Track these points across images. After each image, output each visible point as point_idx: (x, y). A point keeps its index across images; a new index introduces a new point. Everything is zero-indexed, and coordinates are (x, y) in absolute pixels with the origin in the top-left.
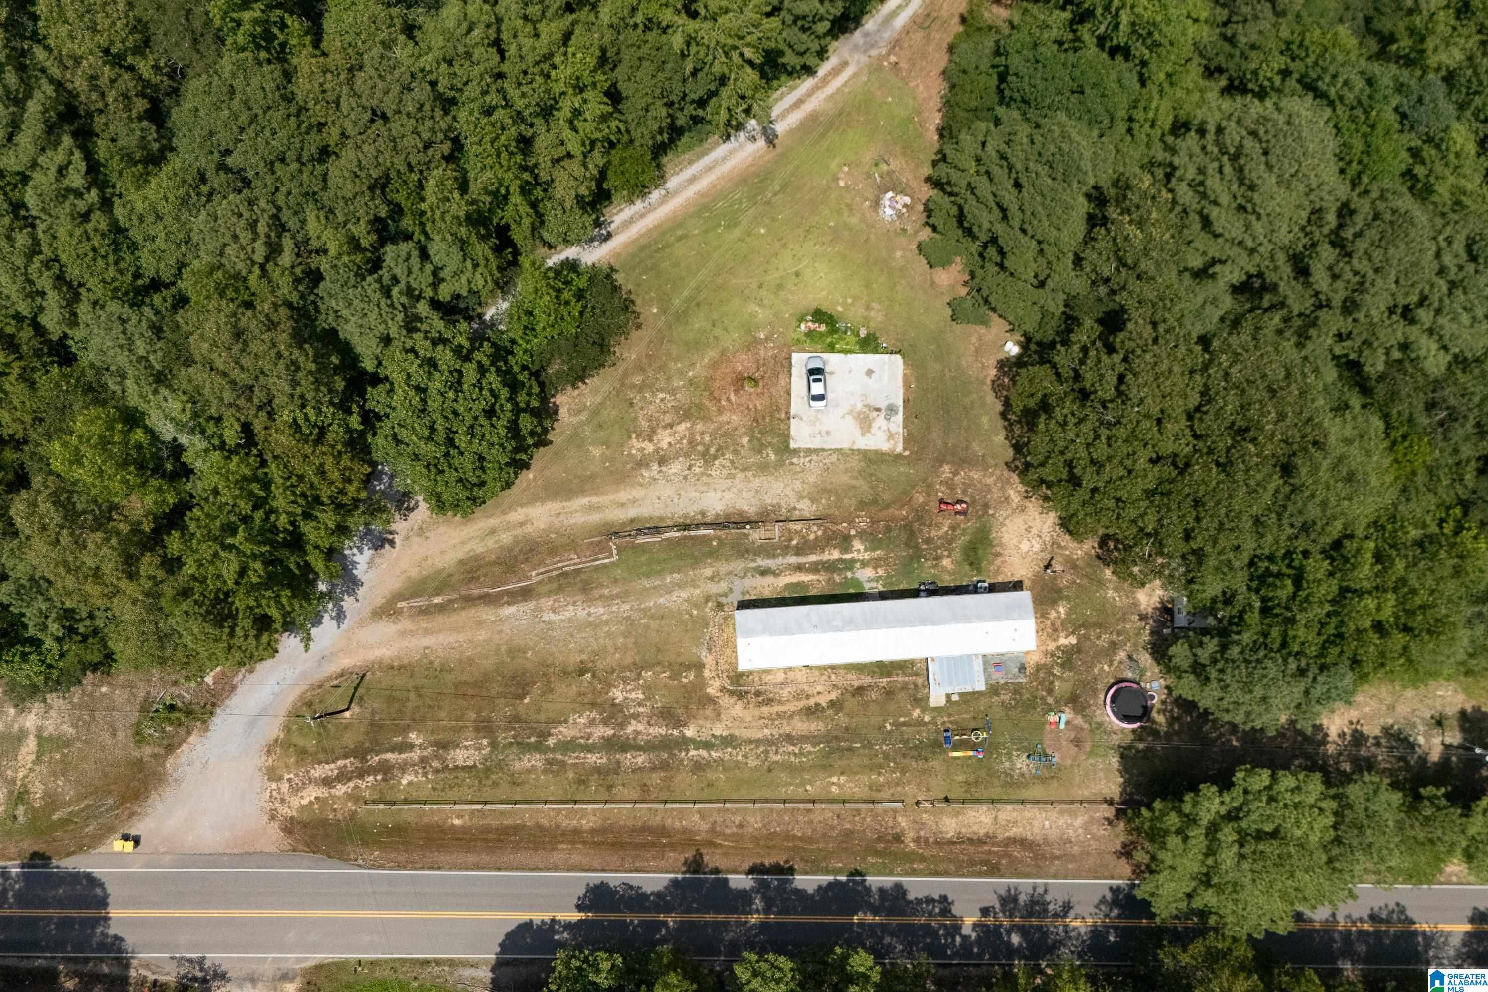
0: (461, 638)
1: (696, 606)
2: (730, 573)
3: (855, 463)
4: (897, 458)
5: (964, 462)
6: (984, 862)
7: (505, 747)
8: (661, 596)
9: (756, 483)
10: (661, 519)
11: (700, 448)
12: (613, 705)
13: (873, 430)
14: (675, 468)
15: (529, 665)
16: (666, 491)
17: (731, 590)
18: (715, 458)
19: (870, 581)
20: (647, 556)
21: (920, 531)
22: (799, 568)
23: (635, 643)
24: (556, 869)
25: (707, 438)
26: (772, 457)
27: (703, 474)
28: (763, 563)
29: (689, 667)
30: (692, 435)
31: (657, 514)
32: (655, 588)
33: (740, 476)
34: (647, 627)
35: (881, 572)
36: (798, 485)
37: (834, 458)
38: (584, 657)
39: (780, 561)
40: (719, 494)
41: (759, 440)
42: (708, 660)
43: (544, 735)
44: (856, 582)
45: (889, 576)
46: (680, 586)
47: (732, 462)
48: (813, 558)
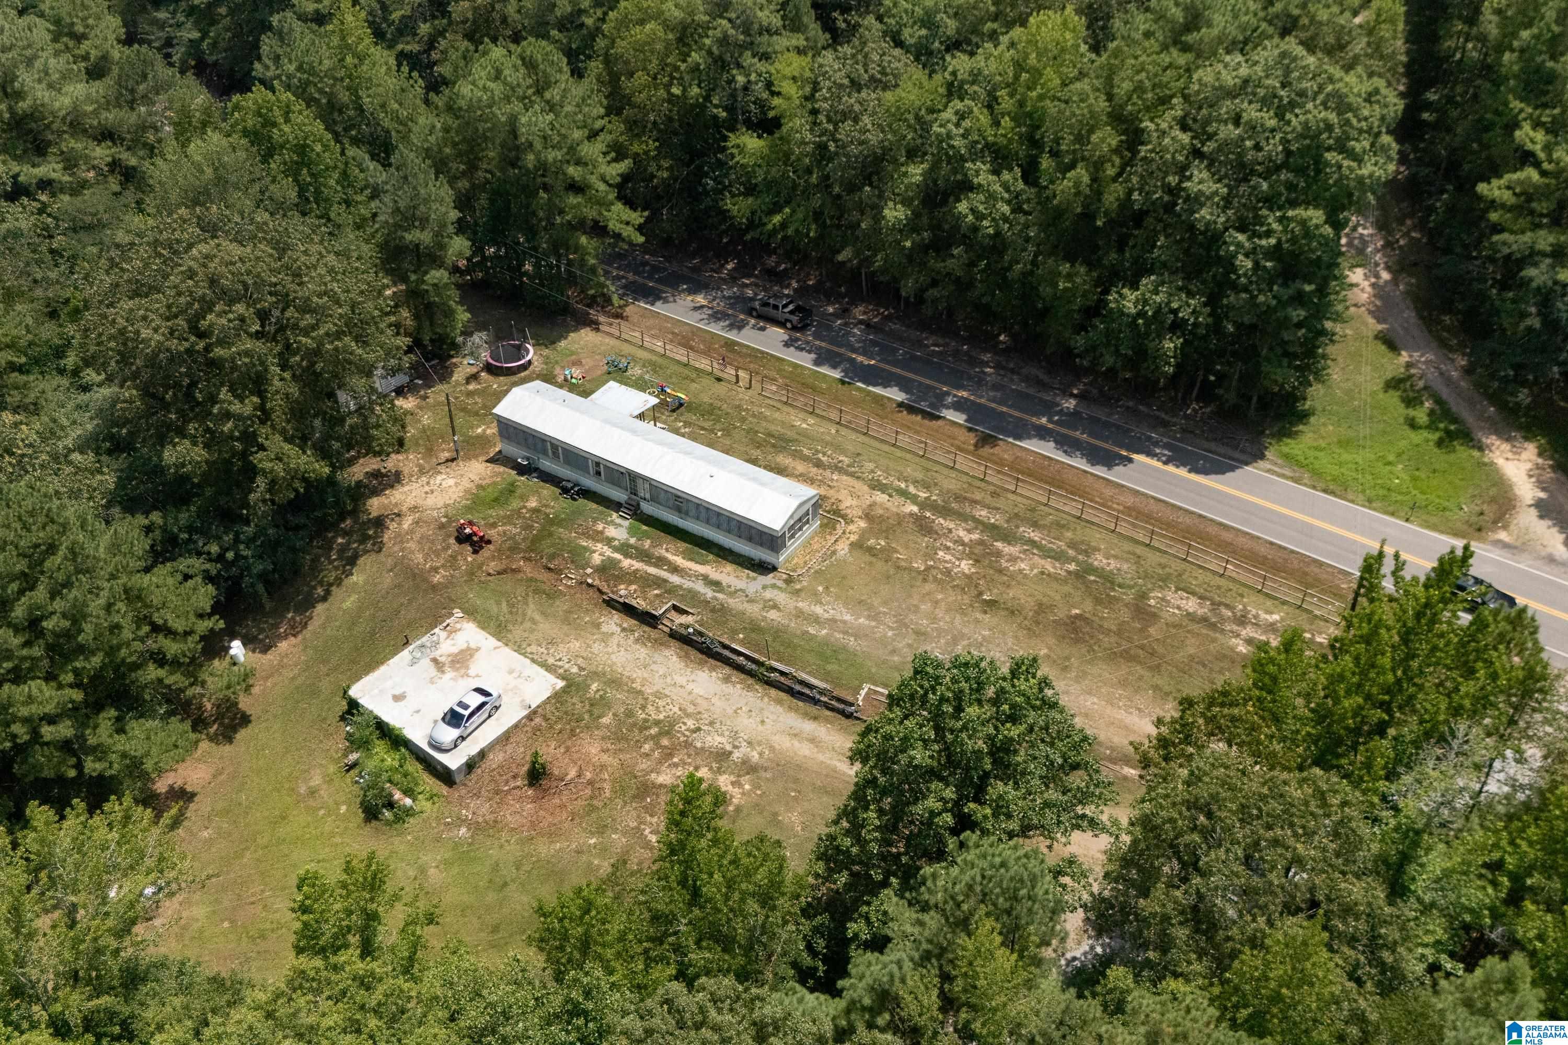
0: (1121, 715)
1: (815, 594)
2: (751, 601)
3: (517, 633)
4: (471, 613)
5: (414, 576)
6: (734, 351)
7: (1130, 587)
8: (845, 622)
9: (638, 674)
10: (779, 702)
11: (665, 742)
12: (977, 561)
13: (464, 646)
14: (715, 740)
15: (1052, 641)
16: (747, 725)
17: (764, 587)
18: (657, 723)
19: (618, 526)
20: (829, 667)
21: (524, 539)
22: (675, 569)
23: (910, 596)
24: (1137, 493)
25: (647, 747)
26: (594, 686)
27: (688, 715)
28: (709, 593)
29: (870, 550)
30: (660, 762)
31: (779, 709)
32: (845, 633)
33: (648, 690)
34: (885, 603)
35: (600, 527)
36: (597, 647)
37: (533, 648)
38: (979, 616)
39: (687, 584)
40: (690, 686)
41: (590, 713)
42: (843, 548)
43: (1077, 575)
44: (632, 531)
45: (595, 520)
46: (816, 620)
47: (643, 708)
48: (652, 570)
